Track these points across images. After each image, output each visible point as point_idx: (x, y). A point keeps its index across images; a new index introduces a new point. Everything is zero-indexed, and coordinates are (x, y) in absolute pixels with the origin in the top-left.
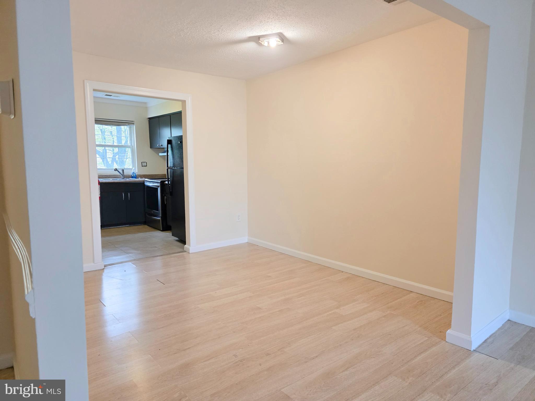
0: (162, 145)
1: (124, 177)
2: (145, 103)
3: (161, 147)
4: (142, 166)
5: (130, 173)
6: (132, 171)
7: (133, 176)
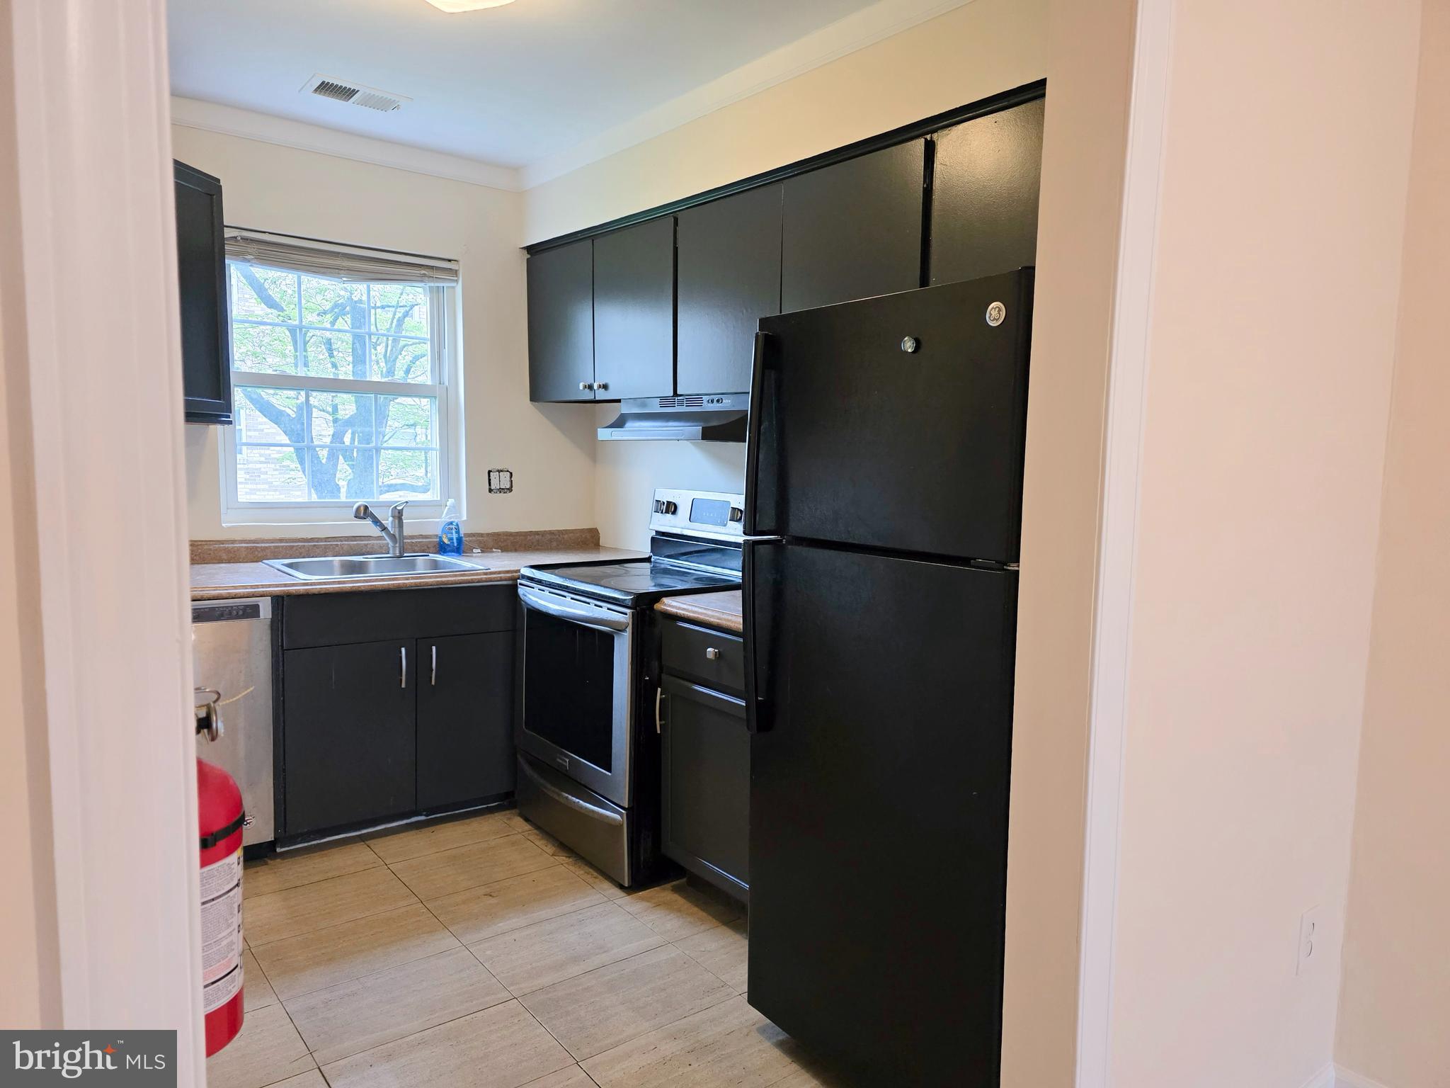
0: (605, 387)
1: (406, 547)
2: (515, 170)
3: (601, 395)
4: (490, 490)
5: (432, 525)
6: (445, 518)
7: (446, 541)
